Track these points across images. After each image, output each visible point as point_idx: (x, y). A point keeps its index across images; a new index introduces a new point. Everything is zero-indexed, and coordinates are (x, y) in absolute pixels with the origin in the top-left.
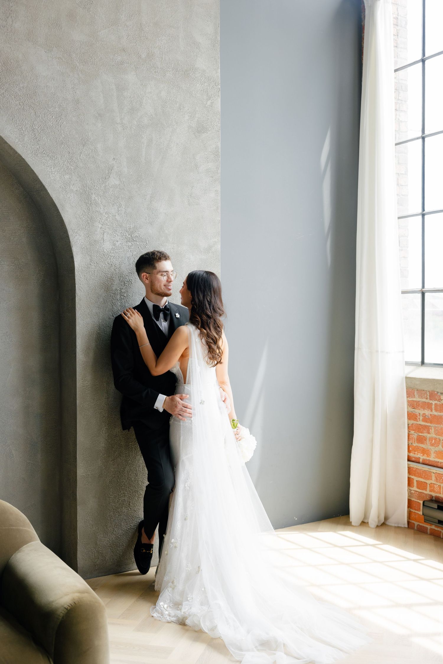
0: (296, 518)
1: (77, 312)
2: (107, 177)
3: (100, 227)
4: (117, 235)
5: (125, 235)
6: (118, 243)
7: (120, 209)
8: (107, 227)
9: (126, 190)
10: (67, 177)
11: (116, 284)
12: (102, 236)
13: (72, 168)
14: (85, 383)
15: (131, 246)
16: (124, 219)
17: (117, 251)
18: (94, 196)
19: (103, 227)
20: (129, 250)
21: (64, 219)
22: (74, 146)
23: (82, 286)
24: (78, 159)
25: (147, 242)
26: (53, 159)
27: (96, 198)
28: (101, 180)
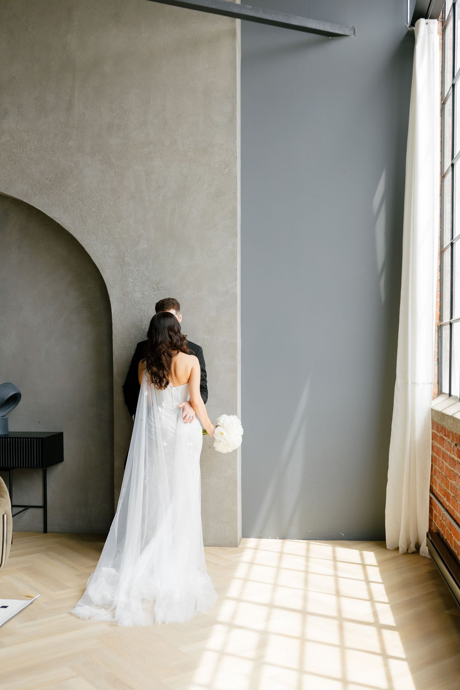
0: (342, 534)
1: (113, 346)
2: (138, 243)
3: (132, 281)
4: (145, 287)
5: (152, 286)
6: (146, 293)
7: (148, 266)
8: (137, 281)
9: (153, 251)
10: (106, 246)
11: (144, 324)
12: (133, 288)
13: (110, 239)
14: (120, 399)
15: (157, 294)
16: (152, 274)
17: (145, 299)
18: (127, 259)
19: (134, 281)
20: (156, 298)
21: (103, 277)
22: (112, 223)
23: (117, 326)
24: (115, 232)
25: (171, 290)
26: (96, 235)
27: (129, 260)
28: (132, 246)
